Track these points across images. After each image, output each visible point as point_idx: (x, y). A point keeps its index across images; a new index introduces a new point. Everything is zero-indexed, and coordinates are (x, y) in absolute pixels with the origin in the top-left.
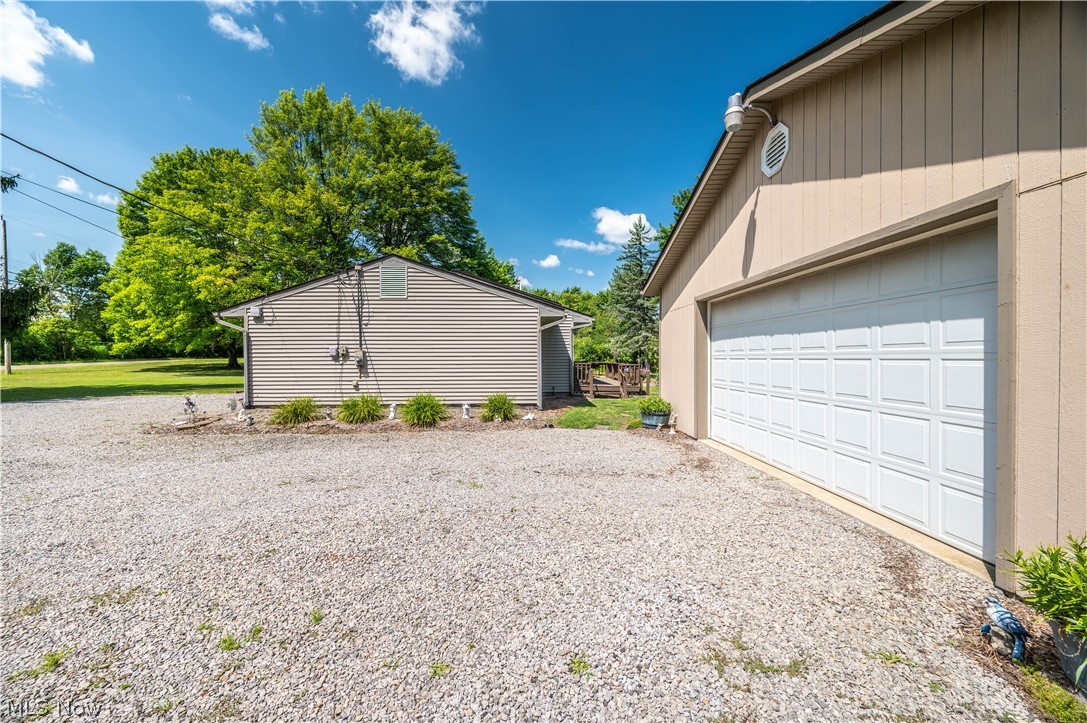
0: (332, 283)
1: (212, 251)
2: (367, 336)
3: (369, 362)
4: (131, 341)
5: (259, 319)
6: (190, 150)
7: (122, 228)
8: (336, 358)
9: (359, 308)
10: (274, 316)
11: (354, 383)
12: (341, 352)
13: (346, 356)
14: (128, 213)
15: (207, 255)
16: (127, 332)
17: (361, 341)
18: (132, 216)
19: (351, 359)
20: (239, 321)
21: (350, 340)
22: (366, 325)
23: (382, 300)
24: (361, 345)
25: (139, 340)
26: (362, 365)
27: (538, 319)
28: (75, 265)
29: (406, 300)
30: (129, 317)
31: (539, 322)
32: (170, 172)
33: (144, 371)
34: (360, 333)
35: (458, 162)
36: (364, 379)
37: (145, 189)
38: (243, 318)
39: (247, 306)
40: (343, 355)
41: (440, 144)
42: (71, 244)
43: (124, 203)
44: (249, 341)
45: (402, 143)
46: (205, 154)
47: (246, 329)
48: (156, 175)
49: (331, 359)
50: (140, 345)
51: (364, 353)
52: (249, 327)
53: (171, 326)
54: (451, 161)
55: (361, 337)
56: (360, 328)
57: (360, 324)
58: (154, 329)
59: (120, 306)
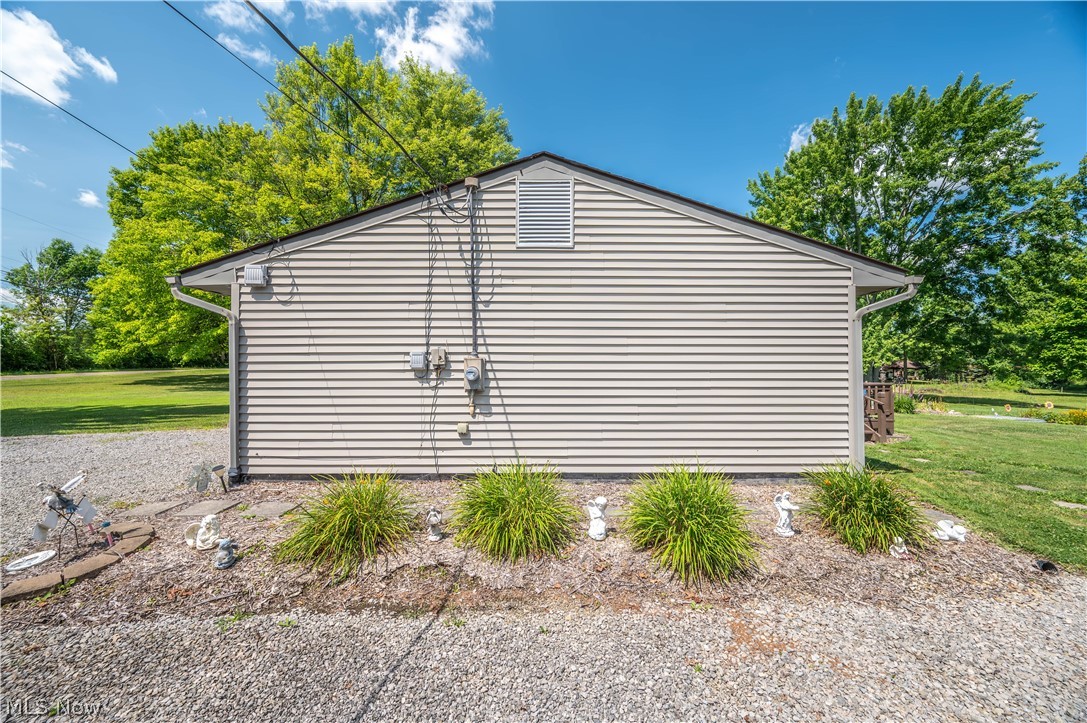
0: (415, 215)
1: (215, 235)
2: (489, 328)
3: (493, 384)
4: (119, 347)
5: (262, 291)
6: (195, 127)
7: (112, 213)
8: (422, 374)
9: (473, 268)
10: (293, 285)
11: (462, 427)
12: (434, 360)
13: (443, 369)
14: (120, 196)
15: (209, 240)
16: (114, 337)
17: (475, 337)
18: (126, 200)
19: (455, 375)
20: (221, 294)
21: (451, 335)
22: (488, 303)
23: (519, 250)
24: (475, 345)
25: (128, 347)
26: (478, 390)
27: (852, 292)
28: (72, 263)
29: (570, 250)
30: (118, 320)
31: (852, 299)
32: (170, 148)
33: (136, 383)
34: (475, 320)
35: (510, 132)
36: (480, 418)
37: (141, 168)
38: (228, 288)
39: (237, 264)
40: (438, 368)
41: (486, 113)
42: (68, 240)
43: (117, 185)
44: (240, 337)
45: (446, 106)
46: (213, 131)
47: (234, 311)
48: (154, 152)
49: (411, 375)
50: (131, 352)
51: (484, 363)
52: (241, 308)
53: (164, 329)
54: (502, 130)
55: (475, 328)
56: (475, 311)
57: (474, 303)
58: (143, 333)
59: (108, 305)
